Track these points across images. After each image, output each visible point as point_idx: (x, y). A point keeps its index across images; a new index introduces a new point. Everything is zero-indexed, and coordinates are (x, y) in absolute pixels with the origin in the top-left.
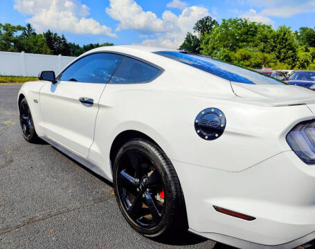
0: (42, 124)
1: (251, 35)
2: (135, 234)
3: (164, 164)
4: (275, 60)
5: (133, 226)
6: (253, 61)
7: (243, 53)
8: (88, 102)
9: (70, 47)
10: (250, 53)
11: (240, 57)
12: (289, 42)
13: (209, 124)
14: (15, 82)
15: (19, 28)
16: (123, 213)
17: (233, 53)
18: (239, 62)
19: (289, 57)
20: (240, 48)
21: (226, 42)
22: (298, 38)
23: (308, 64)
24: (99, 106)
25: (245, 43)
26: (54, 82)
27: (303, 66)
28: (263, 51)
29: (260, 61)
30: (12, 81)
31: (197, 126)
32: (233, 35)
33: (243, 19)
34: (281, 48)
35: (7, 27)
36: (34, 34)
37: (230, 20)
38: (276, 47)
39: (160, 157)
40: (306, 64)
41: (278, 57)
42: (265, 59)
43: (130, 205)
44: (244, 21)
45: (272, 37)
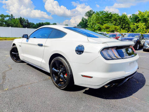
0: (22, 55)
1: (110, 18)
2: (58, 89)
3: (67, 64)
4: (120, 29)
5: (57, 86)
6: (111, 29)
7: (106, 26)
8: (41, 45)
9: (30, 24)
10: (109, 26)
11: (105, 28)
12: (126, 21)
13: (80, 50)
14: (7, 40)
15: (8, 16)
16: (54, 83)
17: (102, 26)
18: (104, 30)
19: (126, 28)
20: (105, 24)
21: (99, 21)
22: (131, 19)
23: (135, 30)
24: (45, 46)
25: (107, 22)
26: (28, 39)
27: (133, 31)
28: (115, 25)
29: (114, 29)
30: (6, 40)
31: (76, 51)
32: (101, 18)
33: (106, 11)
34: (123, 24)
35: (2, 16)
36: (14, 18)
37: (100, 12)
38: (121, 23)
39: (65, 62)
40: (134, 30)
41: (122, 28)
42: (116, 28)
43: (56, 79)
44: (106, 12)
45: (119, 19)
